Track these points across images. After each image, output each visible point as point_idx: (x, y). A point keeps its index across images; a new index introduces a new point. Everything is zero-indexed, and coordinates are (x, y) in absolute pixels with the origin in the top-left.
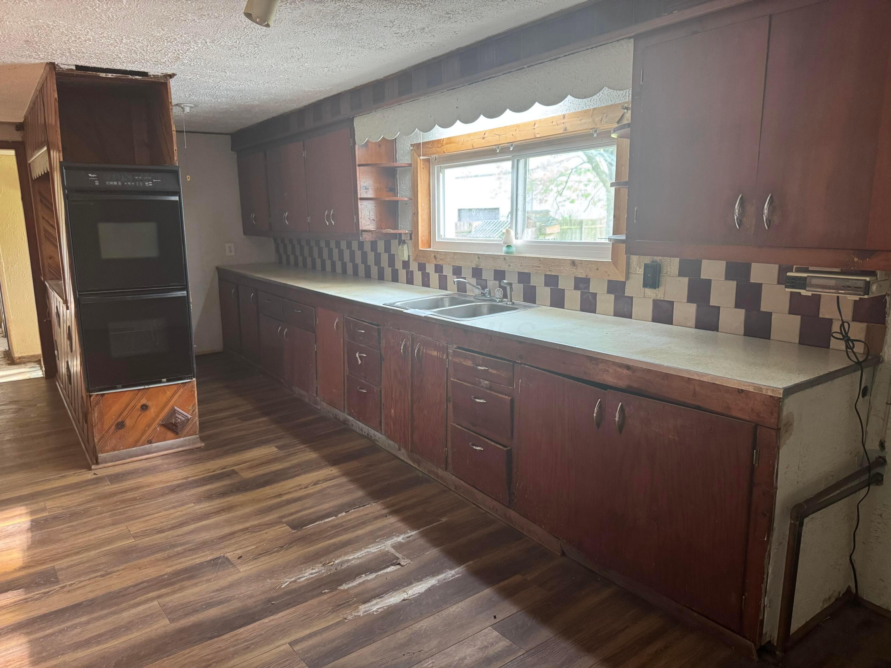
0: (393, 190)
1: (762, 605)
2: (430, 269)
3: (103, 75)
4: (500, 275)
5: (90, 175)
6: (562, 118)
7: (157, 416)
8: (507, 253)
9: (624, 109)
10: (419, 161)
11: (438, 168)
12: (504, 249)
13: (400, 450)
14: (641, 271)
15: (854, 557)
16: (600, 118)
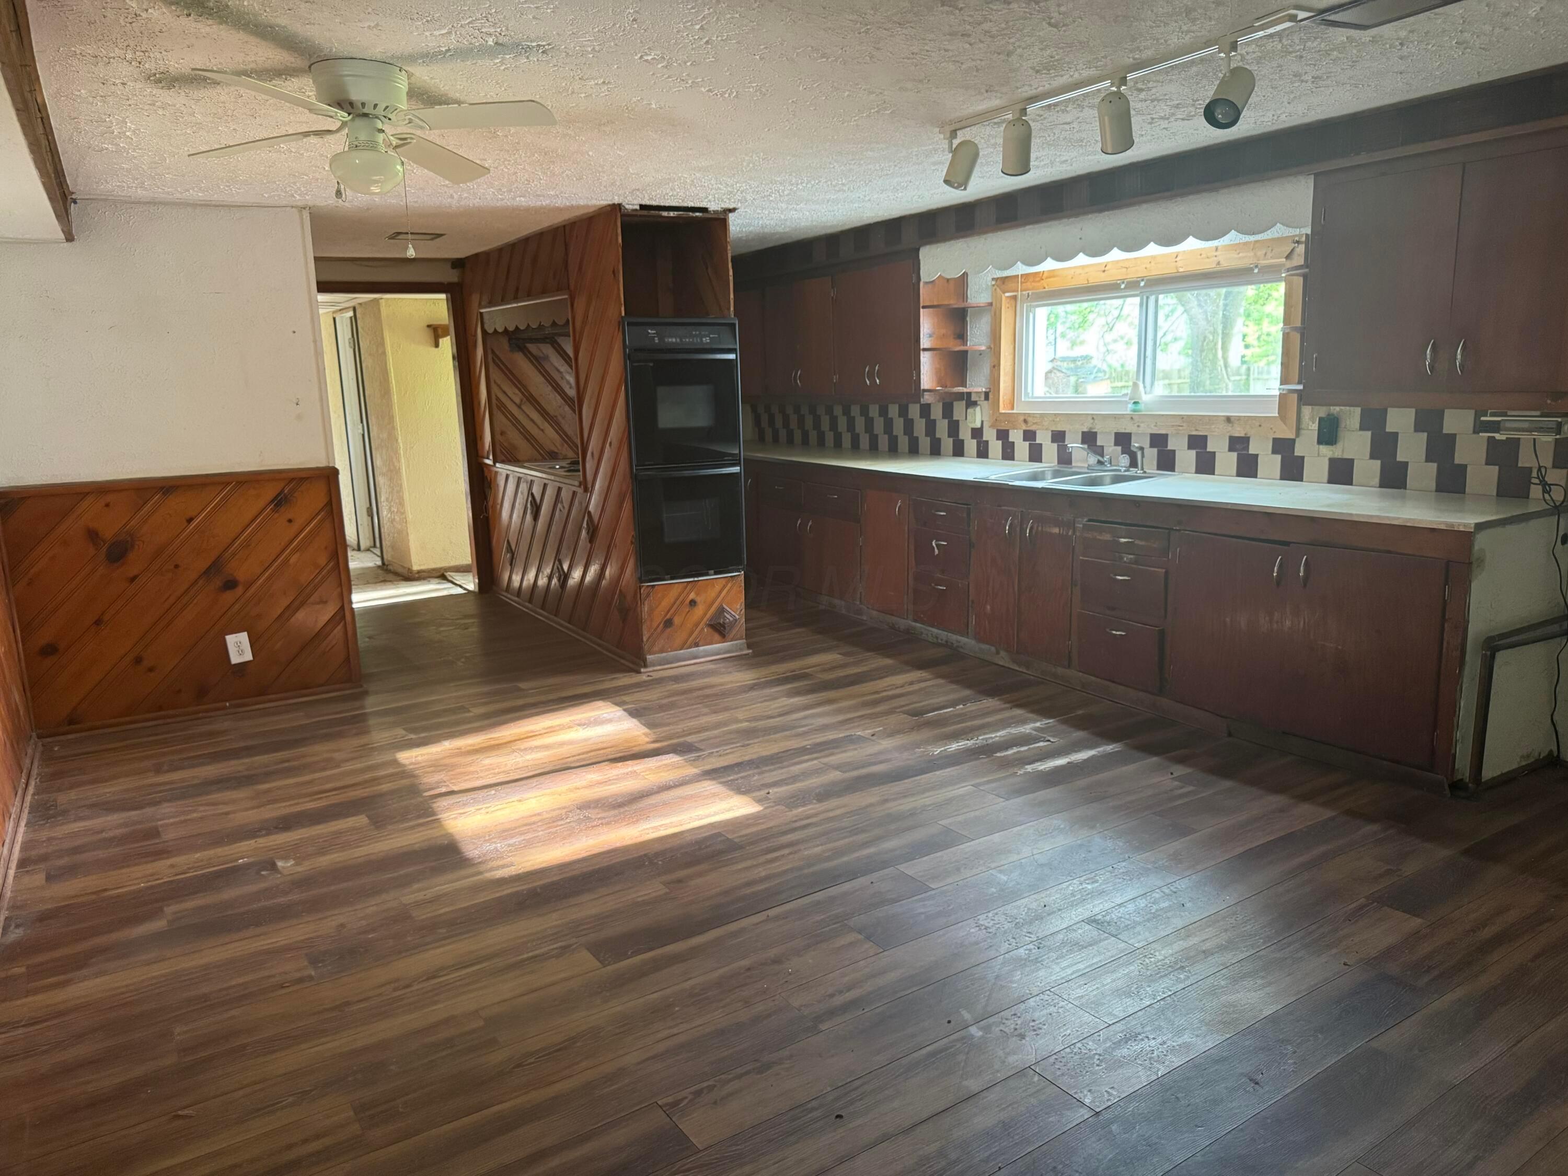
0: (961, 336)
1: (1454, 739)
2: (1016, 436)
3: (665, 214)
4: (1123, 440)
5: (650, 331)
6: (1215, 249)
7: (705, 614)
8: (1134, 411)
9: (1295, 243)
10: (1004, 299)
11: (1027, 306)
12: (1130, 406)
13: (998, 653)
14: (1315, 426)
15: (1555, 718)
16: (1264, 252)
